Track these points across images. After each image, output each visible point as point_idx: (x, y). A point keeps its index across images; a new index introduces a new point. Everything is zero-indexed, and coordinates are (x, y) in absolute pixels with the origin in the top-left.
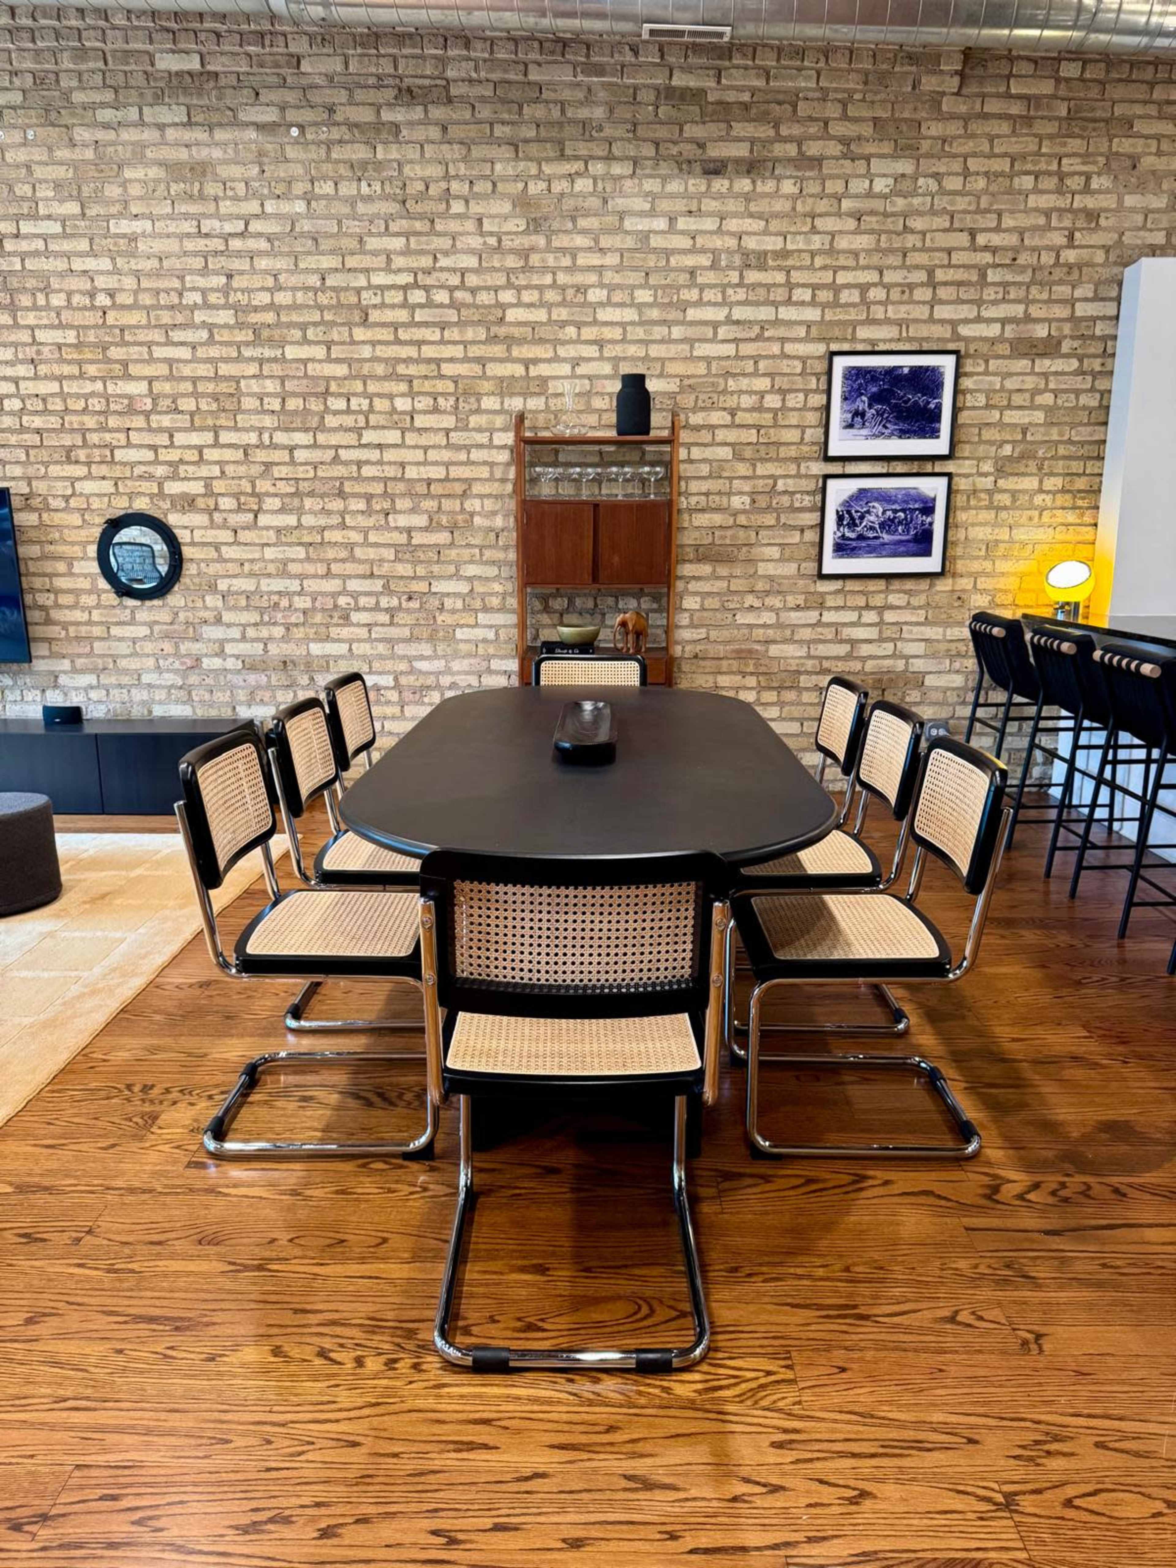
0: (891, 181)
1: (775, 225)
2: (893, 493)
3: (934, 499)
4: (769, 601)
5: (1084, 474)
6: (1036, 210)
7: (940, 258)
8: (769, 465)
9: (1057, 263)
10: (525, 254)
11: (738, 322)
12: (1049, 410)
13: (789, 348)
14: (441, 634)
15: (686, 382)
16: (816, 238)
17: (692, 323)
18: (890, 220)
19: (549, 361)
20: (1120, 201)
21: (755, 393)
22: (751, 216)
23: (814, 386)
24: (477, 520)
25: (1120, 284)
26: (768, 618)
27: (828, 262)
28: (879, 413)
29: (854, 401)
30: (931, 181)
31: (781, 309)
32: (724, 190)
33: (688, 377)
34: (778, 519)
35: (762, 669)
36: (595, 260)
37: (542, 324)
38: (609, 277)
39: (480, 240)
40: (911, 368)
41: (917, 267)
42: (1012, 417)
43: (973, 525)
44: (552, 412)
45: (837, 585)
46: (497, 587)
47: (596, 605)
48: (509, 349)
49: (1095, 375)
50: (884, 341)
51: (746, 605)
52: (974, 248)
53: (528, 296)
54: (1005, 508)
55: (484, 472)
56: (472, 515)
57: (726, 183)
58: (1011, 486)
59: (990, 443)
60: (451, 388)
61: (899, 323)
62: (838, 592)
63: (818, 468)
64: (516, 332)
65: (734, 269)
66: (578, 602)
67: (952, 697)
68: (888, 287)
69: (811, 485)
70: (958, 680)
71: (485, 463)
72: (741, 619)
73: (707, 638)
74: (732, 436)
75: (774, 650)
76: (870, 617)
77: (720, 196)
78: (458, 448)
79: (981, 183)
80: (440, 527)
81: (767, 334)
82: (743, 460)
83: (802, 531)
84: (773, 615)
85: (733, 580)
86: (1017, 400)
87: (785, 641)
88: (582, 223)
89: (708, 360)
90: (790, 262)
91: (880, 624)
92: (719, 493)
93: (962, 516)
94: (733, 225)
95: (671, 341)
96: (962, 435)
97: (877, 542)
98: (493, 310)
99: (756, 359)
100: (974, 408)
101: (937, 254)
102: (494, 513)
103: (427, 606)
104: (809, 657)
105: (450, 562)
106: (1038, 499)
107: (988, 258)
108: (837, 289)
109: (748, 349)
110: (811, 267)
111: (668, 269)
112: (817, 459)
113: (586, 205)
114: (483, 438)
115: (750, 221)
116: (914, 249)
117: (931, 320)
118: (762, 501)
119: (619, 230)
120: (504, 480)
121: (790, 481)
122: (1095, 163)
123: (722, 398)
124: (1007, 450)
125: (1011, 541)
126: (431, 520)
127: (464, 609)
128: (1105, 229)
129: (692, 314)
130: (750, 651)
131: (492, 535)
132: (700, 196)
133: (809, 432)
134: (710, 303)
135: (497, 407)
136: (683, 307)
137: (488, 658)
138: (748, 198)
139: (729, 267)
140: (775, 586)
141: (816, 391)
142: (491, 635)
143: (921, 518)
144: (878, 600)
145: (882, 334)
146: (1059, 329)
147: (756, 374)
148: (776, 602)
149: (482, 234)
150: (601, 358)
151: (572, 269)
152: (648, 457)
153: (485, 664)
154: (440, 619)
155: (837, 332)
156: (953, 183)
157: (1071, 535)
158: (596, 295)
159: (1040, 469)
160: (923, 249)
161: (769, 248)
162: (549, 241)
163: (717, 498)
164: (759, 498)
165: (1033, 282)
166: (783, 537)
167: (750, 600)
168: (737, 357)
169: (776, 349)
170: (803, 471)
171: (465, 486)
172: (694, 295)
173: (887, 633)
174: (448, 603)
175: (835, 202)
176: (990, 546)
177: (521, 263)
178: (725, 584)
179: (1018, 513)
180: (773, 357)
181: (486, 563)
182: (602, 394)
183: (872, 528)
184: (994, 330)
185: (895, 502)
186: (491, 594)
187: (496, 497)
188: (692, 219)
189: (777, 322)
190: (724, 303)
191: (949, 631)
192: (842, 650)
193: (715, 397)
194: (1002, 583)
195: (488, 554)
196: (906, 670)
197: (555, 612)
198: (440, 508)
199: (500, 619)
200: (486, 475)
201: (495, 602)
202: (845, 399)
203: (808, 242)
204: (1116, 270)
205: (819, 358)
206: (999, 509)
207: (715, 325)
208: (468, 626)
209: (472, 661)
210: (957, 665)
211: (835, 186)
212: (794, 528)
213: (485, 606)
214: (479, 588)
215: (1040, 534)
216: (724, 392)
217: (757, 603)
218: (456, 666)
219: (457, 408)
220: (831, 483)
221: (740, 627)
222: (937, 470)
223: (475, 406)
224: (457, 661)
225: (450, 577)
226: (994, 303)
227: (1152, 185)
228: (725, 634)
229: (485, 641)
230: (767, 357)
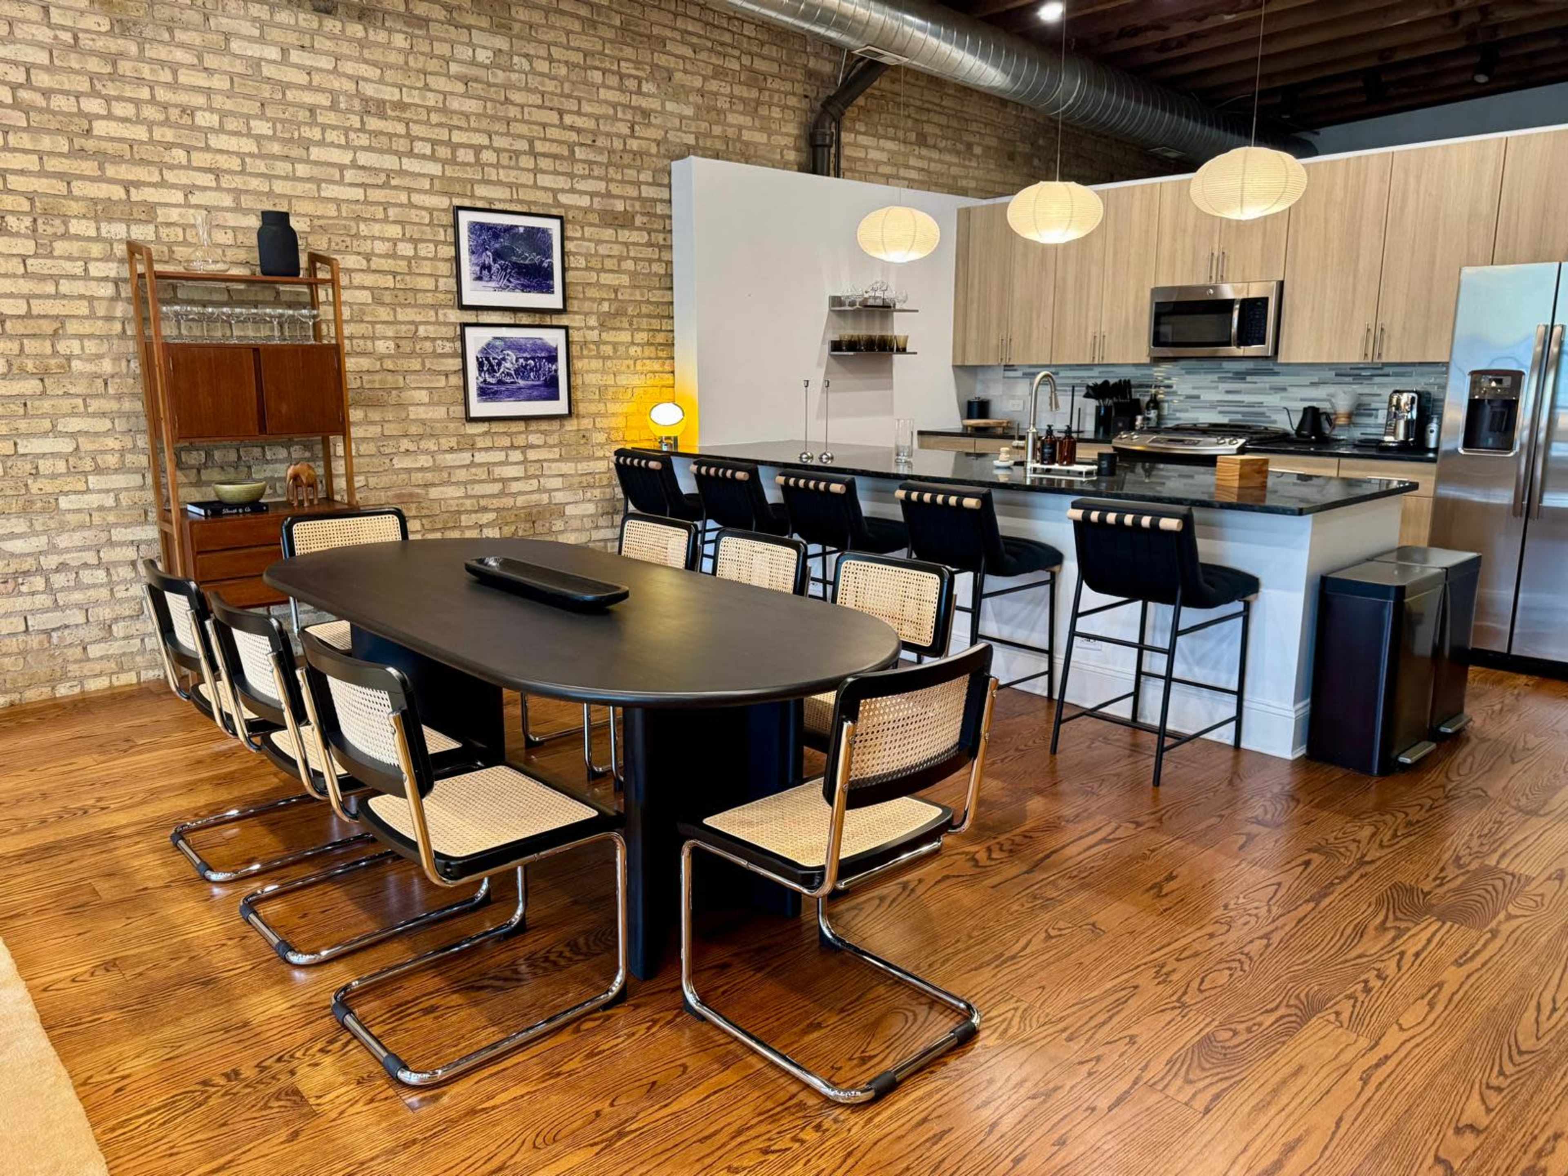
0: (490, 54)
1: (390, 76)
2: (523, 342)
3: (556, 349)
4: (425, 444)
5: (661, 330)
6: (606, 102)
7: (537, 131)
8: (409, 310)
9: (624, 150)
10: (113, 59)
11: (363, 168)
12: (633, 275)
13: (416, 198)
14: (39, 505)
15: (317, 222)
16: (430, 95)
17: (316, 163)
18: (493, 89)
19: (154, 185)
20: (663, 105)
21: (388, 240)
22: (366, 62)
23: (442, 238)
24: (76, 365)
25: (670, 174)
26: (424, 461)
27: (444, 120)
28: (503, 268)
29: (480, 255)
30: (524, 60)
31: (405, 160)
32: (337, 31)
33: (319, 217)
34: (423, 364)
35: (425, 512)
36: (201, 80)
37: (142, 143)
38: (218, 101)
39: (51, 33)
40: (526, 228)
41: (521, 137)
42: (606, 279)
43: (587, 372)
44: (164, 243)
45: (484, 427)
46: (111, 443)
47: (239, 458)
48: (101, 167)
49: (661, 248)
50: (500, 201)
51: (402, 449)
52: (562, 126)
53: (120, 109)
54: (609, 358)
55: (82, 308)
56: (69, 358)
57: (339, 24)
58: (611, 339)
59: (593, 300)
60: (26, 206)
61: (510, 185)
62: (485, 433)
63: (455, 316)
64: (110, 148)
65: (354, 113)
66: (217, 455)
67: (588, 523)
68: (498, 151)
69: (450, 332)
70: (590, 508)
71: (81, 297)
72: (400, 463)
73: (367, 485)
74: (369, 280)
75: (434, 493)
76: (516, 456)
77: (332, 37)
78: (42, 278)
79: (563, 71)
80: (24, 374)
81: (393, 182)
82: (383, 304)
83: (447, 376)
84: (429, 457)
85: (386, 426)
86: (609, 264)
87: (442, 484)
88: (181, 36)
89: (338, 202)
90: (407, 115)
91: (525, 461)
92: (363, 337)
93: (578, 364)
94: (349, 67)
95: (295, 179)
96: (571, 292)
97: (514, 386)
98: (76, 120)
99: (386, 206)
100: (577, 269)
101: (535, 127)
102: (99, 357)
103: (13, 472)
104: (467, 497)
105: (43, 416)
106: (632, 350)
107: (573, 137)
108: (455, 147)
109: (376, 195)
110: (428, 123)
111: (285, 103)
112: (452, 307)
113: (184, 17)
114: (77, 268)
115: (365, 66)
116: (516, 120)
117: (535, 186)
118: (407, 347)
119: (225, 51)
120: (109, 319)
121: (431, 328)
122: (644, 70)
123: (355, 243)
124: (605, 307)
125: (616, 385)
126: (10, 365)
127: (68, 472)
128: (654, 126)
129: (316, 153)
130: (411, 495)
131: (99, 382)
132: (313, 34)
133: (442, 281)
134: (332, 144)
135: (93, 233)
136: (307, 144)
137: (108, 528)
138: (363, 44)
139: (349, 111)
140: (429, 431)
141: (444, 243)
142: (110, 501)
143: (548, 366)
144: (520, 441)
145: (497, 193)
146: (633, 206)
147: (386, 220)
148: (431, 445)
149: (49, 26)
150: (218, 188)
151: (174, 86)
152: (284, 298)
153: (104, 536)
154: (34, 487)
155: (458, 188)
156: (543, 66)
157: (657, 380)
158: (204, 119)
159: (631, 324)
160: (523, 121)
161: (387, 98)
162: (142, 50)
163: (361, 342)
164: (402, 343)
165: (609, 164)
166: (430, 381)
167: (405, 444)
168: (366, 202)
169: (403, 198)
170: (441, 318)
171: (56, 325)
172: (315, 134)
173: (532, 471)
174: (45, 466)
175: (444, 64)
176: (602, 390)
177: (108, 69)
178: (379, 429)
179: (620, 362)
180: (401, 205)
181: (94, 415)
182: (225, 227)
183: (509, 374)
184: (585, 201)
185: (525, 351)
186: (104, 452)
187: (100, 337)
188: (305, 54)
189: (402, 173)
190: (347, 146)
191: (579, 466)
192: (496, 488)
193: (348, 239)
194: (613, 422)
195: (95, 405)
196: (550, 503)
197: (191, 467)
198: (22, 350)
199: (119, 481)
200: (85, 311)
201: (112, 460)
202: (473, 253)
203: (424, 98)
204: (666, 162)
205: (444, 210)
206: (605, 358)
207: (342, 168)
208: (75, 492)
209: (87, 534)
210: (589, 495)
211: (442, 49)
212: (439, 373)
213: (97, 467)
214: (86, 445)
215: (636, 380)
216: (357, 236)
217: (412, 447)
218: (63, 541)
219: (35, 230)
220: (469, 331)
221: (397, 472)
222: (555, 323)
223: (61, 230)
224: (66, 536)
225: (45, 434)
226: (583, 177)
227: (683, 96)
228: (385, 480)
229: (101, 508)
230: (396, 205)
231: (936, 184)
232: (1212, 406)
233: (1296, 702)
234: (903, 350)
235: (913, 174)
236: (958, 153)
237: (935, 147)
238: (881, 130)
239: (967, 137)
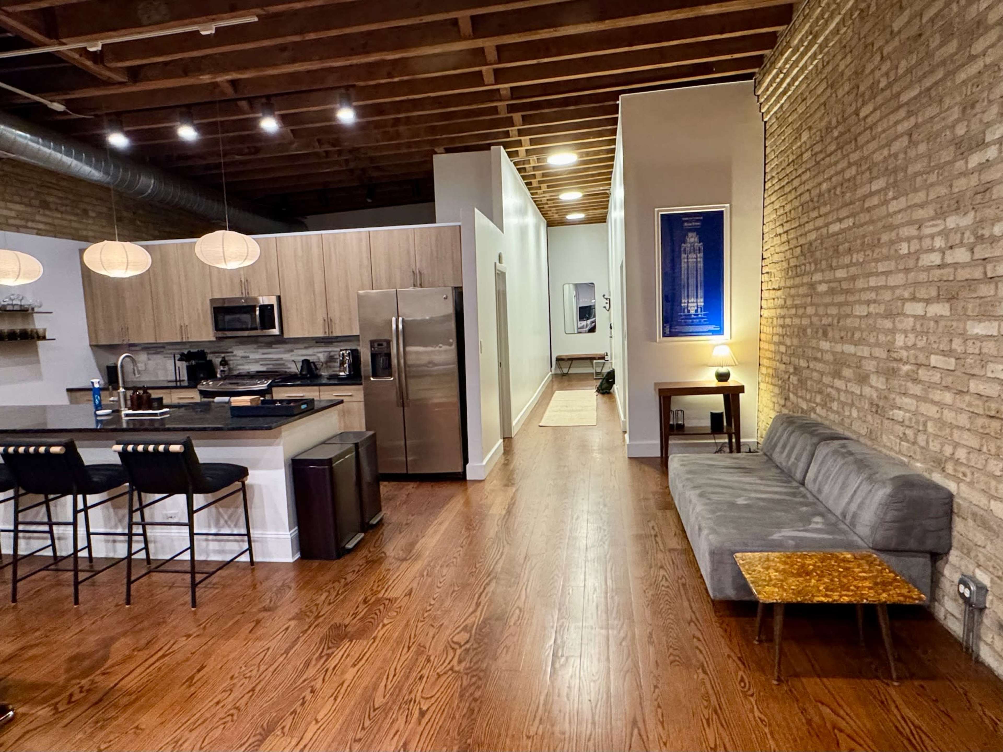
231: (61, 233)
232: (256, 361)
233: (290, 529)
234: (44, 338)
235: (41, 226)
236: (77, 215)
237: (56, 210)
238: (8, 197)
239: (82, 206)
